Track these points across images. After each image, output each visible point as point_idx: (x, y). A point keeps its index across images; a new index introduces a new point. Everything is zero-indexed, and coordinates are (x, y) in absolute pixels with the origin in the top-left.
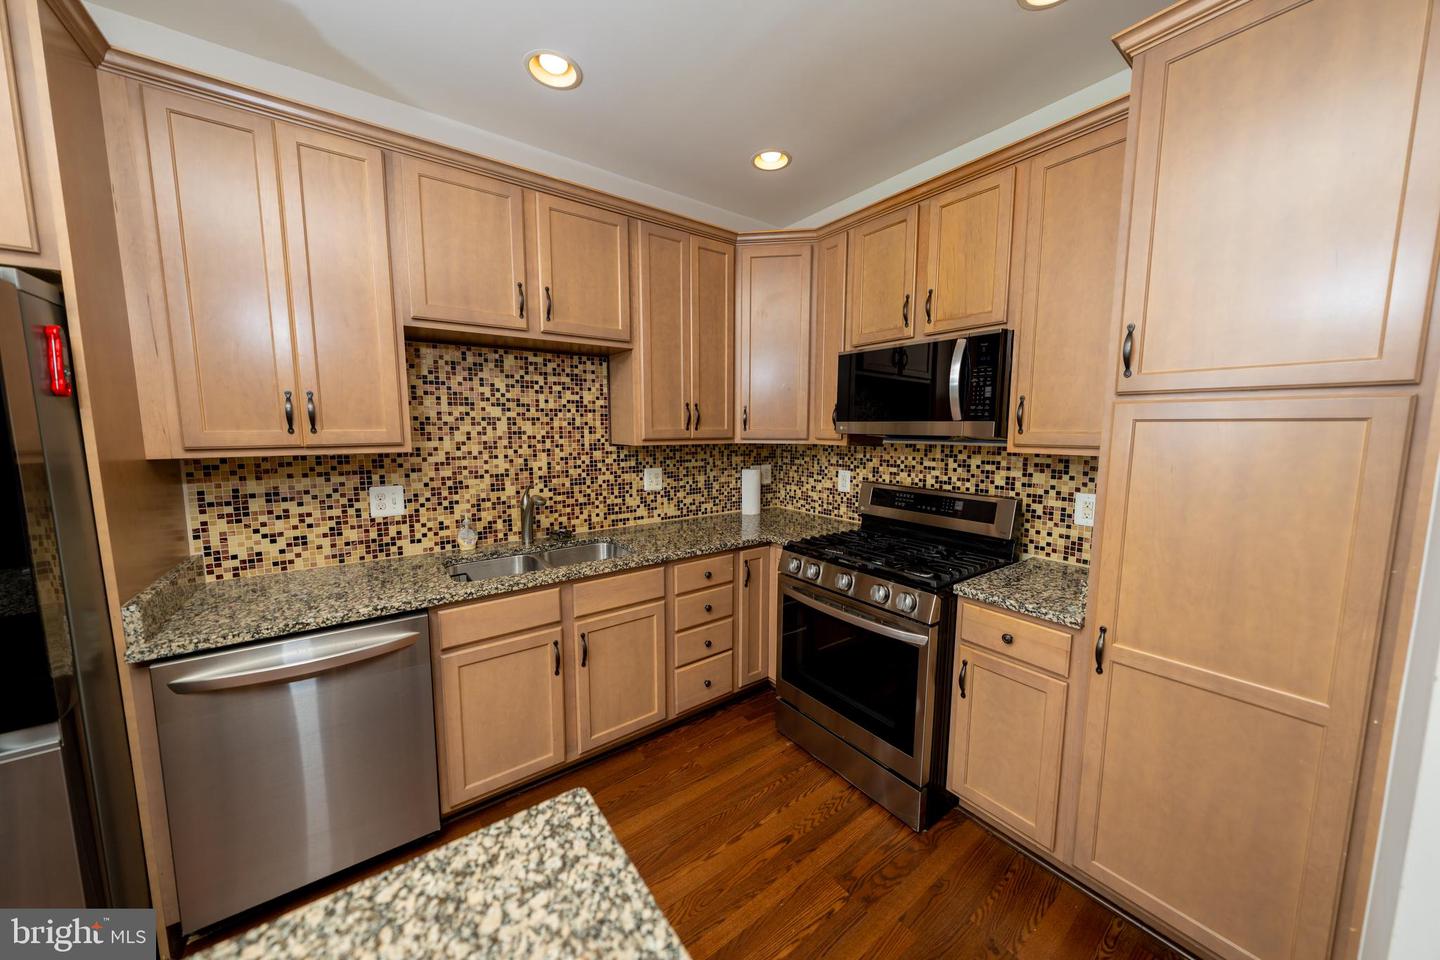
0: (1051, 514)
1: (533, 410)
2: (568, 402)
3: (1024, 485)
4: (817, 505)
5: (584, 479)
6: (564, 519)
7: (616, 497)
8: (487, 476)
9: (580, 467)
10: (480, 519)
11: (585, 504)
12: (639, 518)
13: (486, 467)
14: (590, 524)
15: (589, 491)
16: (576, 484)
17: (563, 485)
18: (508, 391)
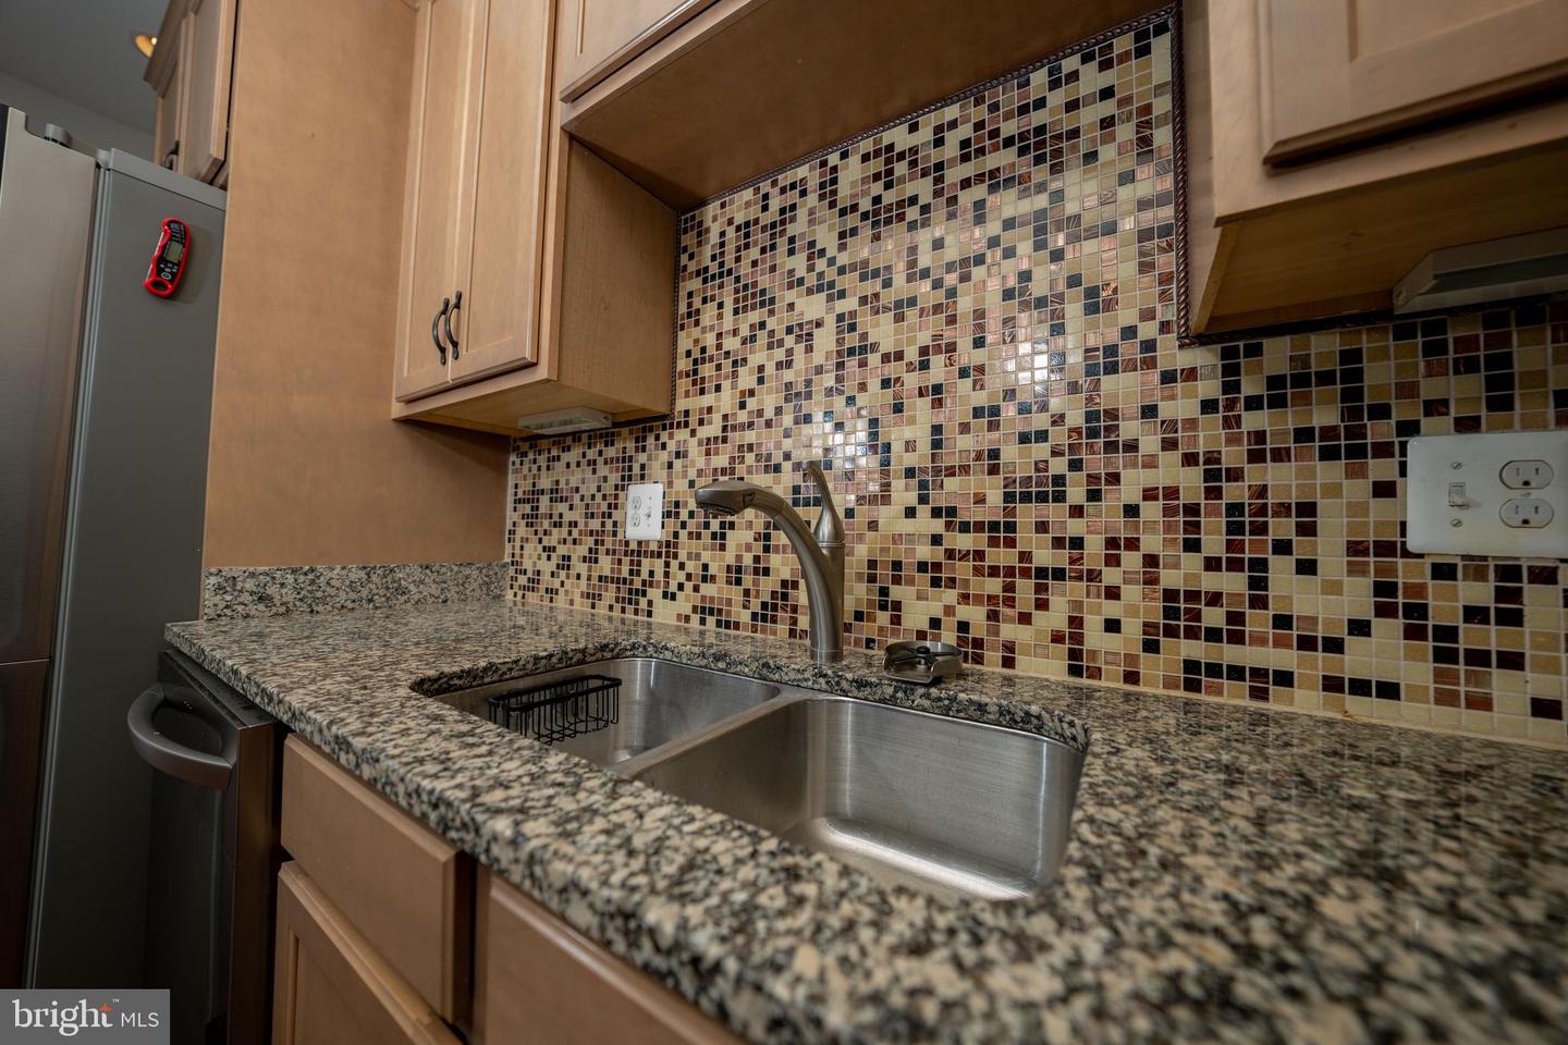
1: (899, 279)
2: (1009, 224)
5: (1059, 480)
6: (975, 615)
7: (1212, 564)
8: (787, 466)
9: (1042, 436)
10: (766, 572)
11: (1059, 574)
12: (1360, 687)
13: (787, 444)
14: (1074, 655)
15: (1075, 527)
16: (1026, 497)
17: (980, 500)
18: (842, 247)
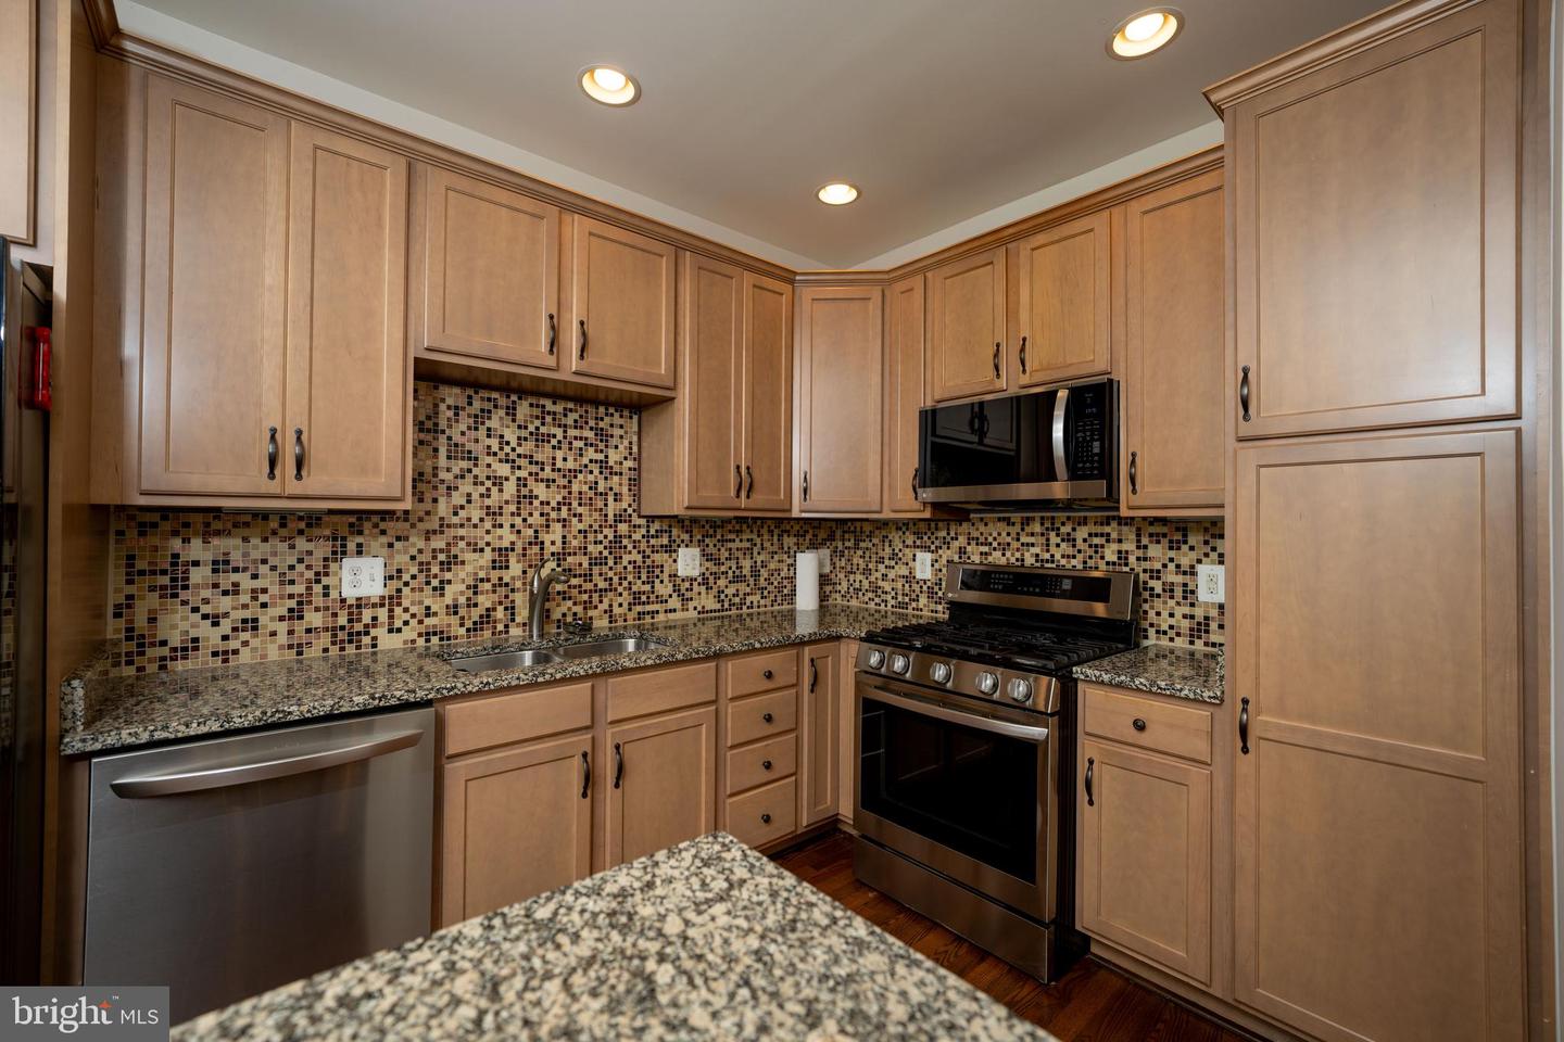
0: (1172, 591)
1: (548, 469)
2: (591, 461)
3: (1138, 559)
4: (889, 597)
5: (606, 558)
6: (579, 609)
7: (643, 583)
8: (488, 550)
9: (601, 542)
10: (476, 605)
11: (606, 590)
12: (670, 611)
13: (488, 538)
14: (611, 617)
15: (610, 574)
16: (596, 564)
17: (580, 565)
18: (520, 445)
